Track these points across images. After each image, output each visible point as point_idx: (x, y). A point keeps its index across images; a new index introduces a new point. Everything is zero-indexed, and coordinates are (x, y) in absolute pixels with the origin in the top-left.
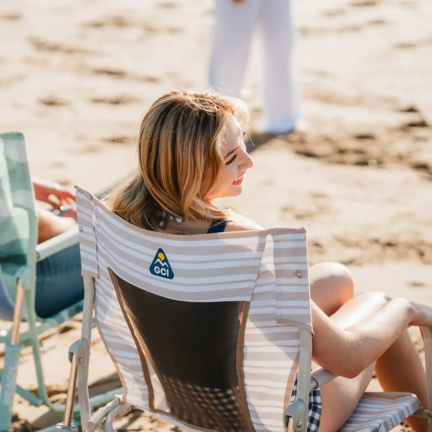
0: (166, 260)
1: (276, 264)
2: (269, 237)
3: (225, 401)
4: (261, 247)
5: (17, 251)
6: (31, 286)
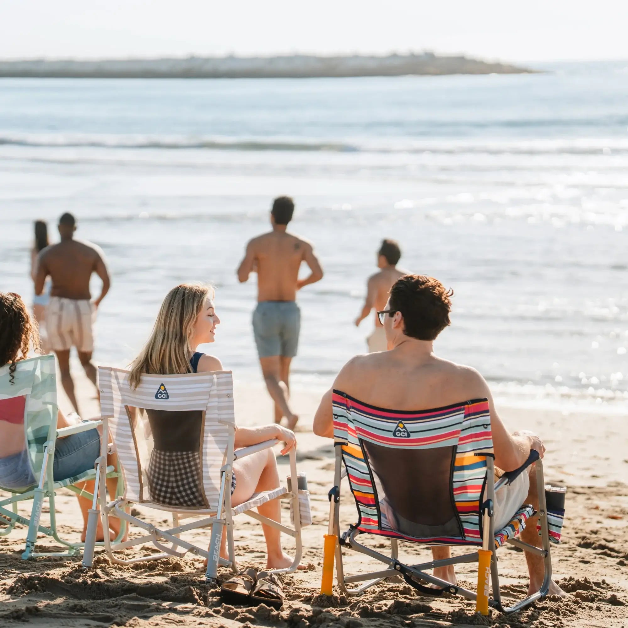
0: (165, 390)
2: (215, 376)
5: (42, 434)
6: (53, 453)
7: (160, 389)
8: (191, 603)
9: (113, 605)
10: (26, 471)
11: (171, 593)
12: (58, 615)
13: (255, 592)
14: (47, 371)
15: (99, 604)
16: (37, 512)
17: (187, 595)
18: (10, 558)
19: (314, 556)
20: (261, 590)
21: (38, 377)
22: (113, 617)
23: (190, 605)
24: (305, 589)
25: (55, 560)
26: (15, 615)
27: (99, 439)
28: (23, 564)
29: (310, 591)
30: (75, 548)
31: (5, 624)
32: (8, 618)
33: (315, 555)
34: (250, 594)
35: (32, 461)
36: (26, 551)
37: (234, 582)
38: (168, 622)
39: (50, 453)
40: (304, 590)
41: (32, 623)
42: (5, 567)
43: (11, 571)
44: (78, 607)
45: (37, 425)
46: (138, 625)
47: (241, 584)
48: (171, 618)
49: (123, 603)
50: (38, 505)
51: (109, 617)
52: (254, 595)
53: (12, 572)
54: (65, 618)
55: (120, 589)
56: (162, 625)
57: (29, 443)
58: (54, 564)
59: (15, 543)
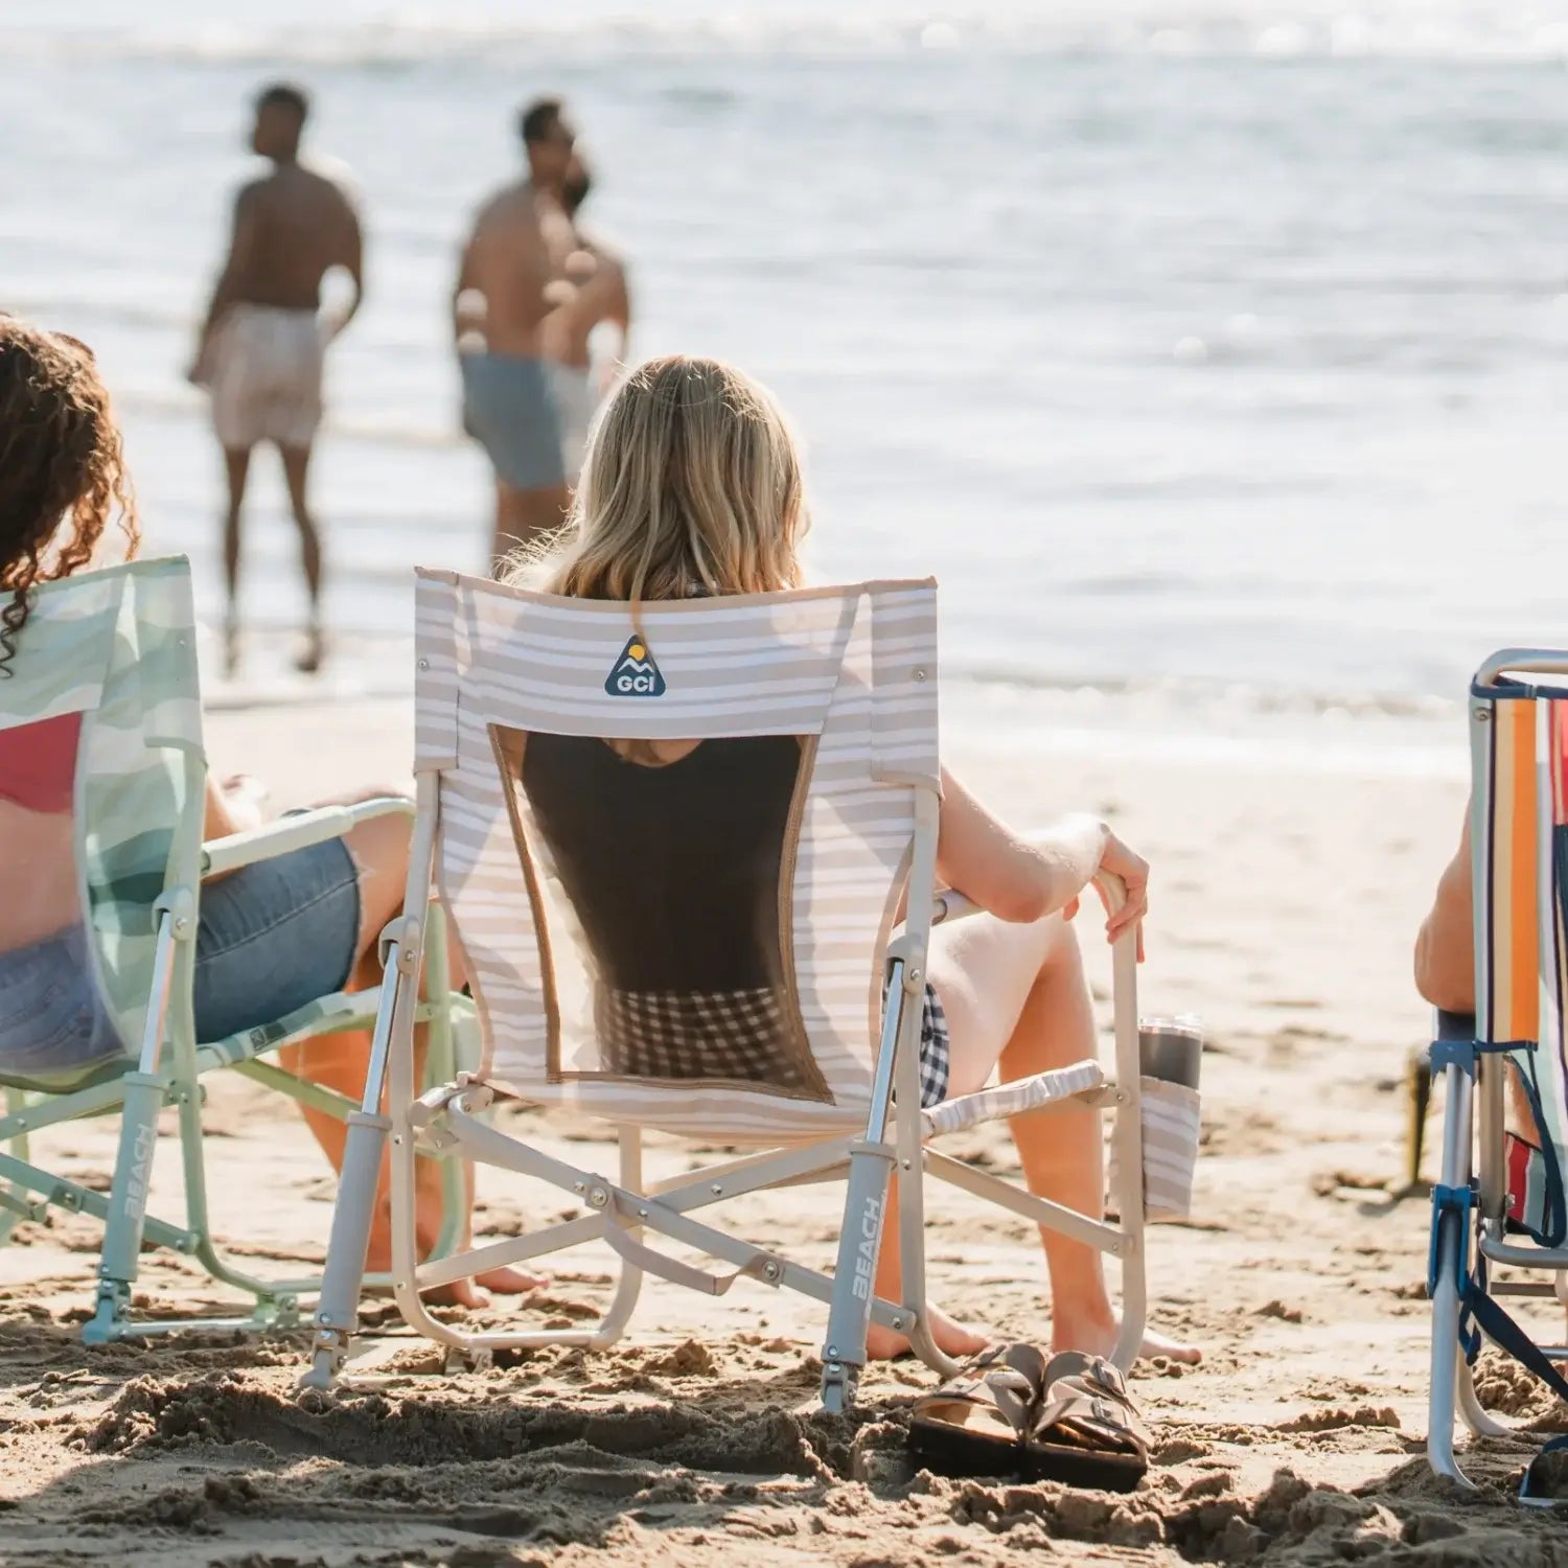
0: (647, 659)
1: (875, 654)
2: (865, 600)
3: (751, 1054)
4: (848, 620)
5: (142, 863)
6: (190, 933)
7: (625, 655)
8: (792, 1473)
9: (513, 1478)
10: (84, 1007)
11: (711, 1439)
12: (325, 1510)
13: (1039, 1427)
14: (161, 618)
15: (461, 1477)
16: (137, 1163)
17: (775, 1447)
18: (43, 1338)
19: (1184, 1326)
20: (1061, 1421)
21: (125, 641)
22: (532, 1515)
23: (789, 1481)
24: (1200, 1426)
25: (217, 1343)
26: (167, 1510)
27: (353, 880)
28: (104, 1354)
29: (1222, 1434)
30: (278, 1298)
31: (140, 1542)
32: (139, 1522)
33: (1187, 1321)
34: (1022, 1439)
35: (105, 964)
36: (99, 1317)
37: (961, 1397)
38: (737, 1534)
39: (182, 934)
40: (1197, 1432)
41: (236, 1539)
42: (37, 1365)
43: (76, 1376)
44: (386, 1486)
45: (124, 829)
46: (631, 1541)
47: (984, 1402)
48: (746, 1519)
49: (552, 1471)
50: (140, 1139)
51: (513, 1515)
52: (1036, 1441)
53: (79, 1379)
54: (355, 1521)
55: (519, 1429)
56: (718, 1544)
57: (94, 897)
58: (221, 1353)
59: (31, 1289)
